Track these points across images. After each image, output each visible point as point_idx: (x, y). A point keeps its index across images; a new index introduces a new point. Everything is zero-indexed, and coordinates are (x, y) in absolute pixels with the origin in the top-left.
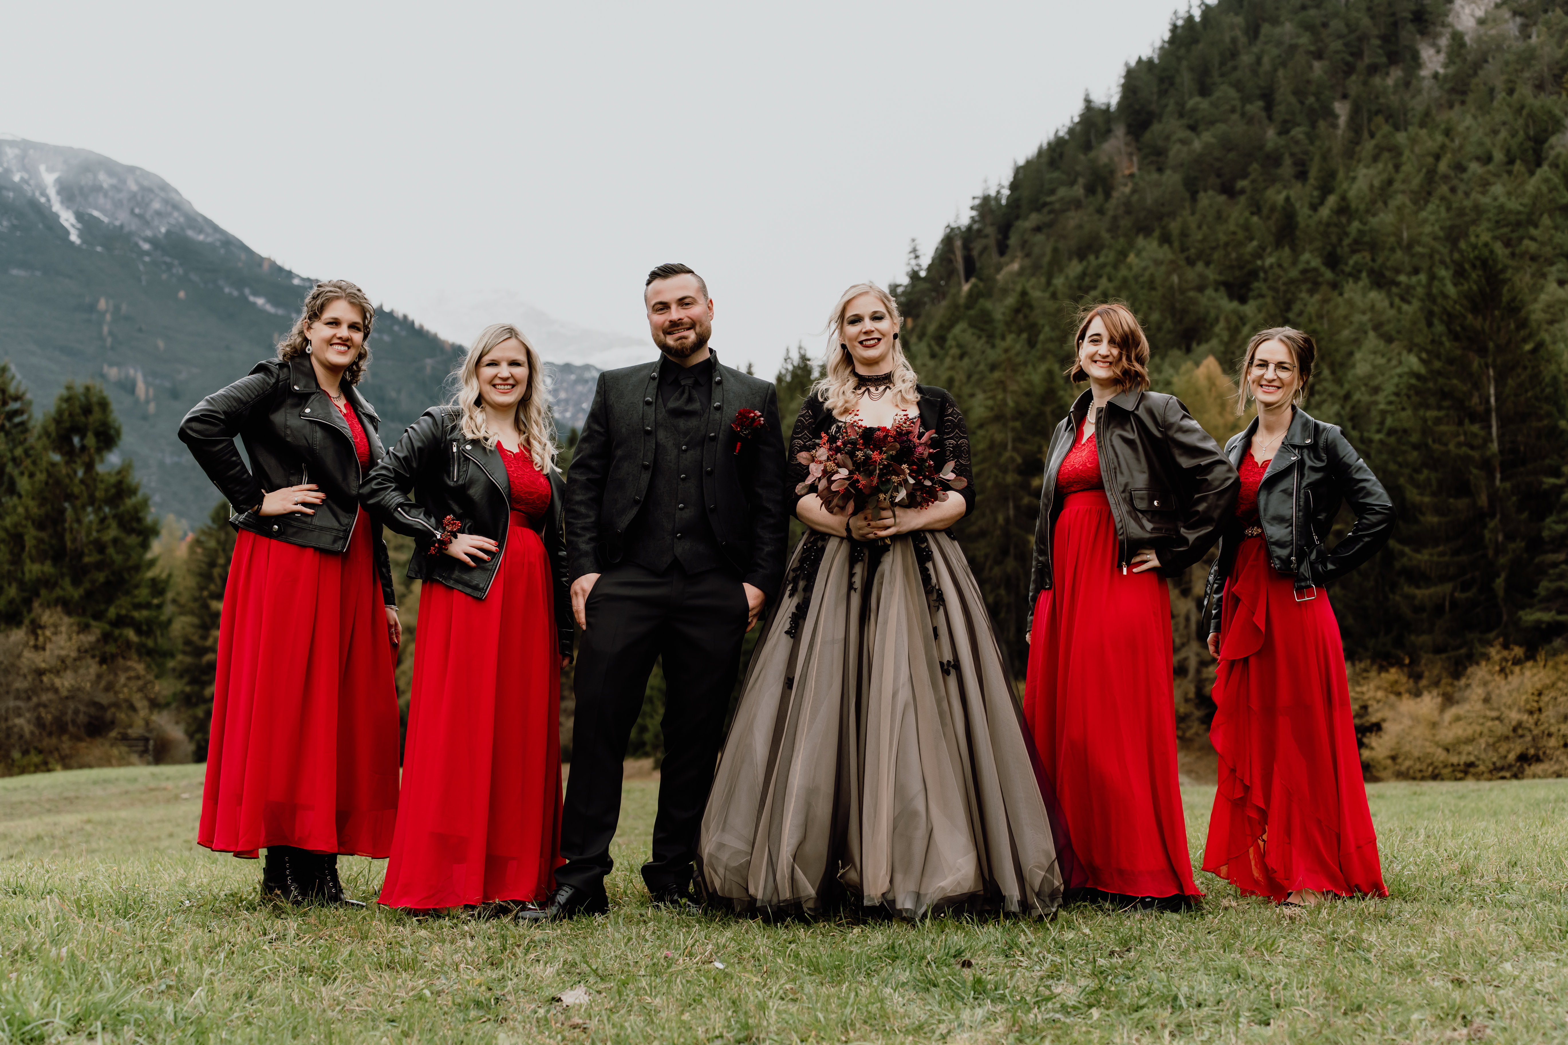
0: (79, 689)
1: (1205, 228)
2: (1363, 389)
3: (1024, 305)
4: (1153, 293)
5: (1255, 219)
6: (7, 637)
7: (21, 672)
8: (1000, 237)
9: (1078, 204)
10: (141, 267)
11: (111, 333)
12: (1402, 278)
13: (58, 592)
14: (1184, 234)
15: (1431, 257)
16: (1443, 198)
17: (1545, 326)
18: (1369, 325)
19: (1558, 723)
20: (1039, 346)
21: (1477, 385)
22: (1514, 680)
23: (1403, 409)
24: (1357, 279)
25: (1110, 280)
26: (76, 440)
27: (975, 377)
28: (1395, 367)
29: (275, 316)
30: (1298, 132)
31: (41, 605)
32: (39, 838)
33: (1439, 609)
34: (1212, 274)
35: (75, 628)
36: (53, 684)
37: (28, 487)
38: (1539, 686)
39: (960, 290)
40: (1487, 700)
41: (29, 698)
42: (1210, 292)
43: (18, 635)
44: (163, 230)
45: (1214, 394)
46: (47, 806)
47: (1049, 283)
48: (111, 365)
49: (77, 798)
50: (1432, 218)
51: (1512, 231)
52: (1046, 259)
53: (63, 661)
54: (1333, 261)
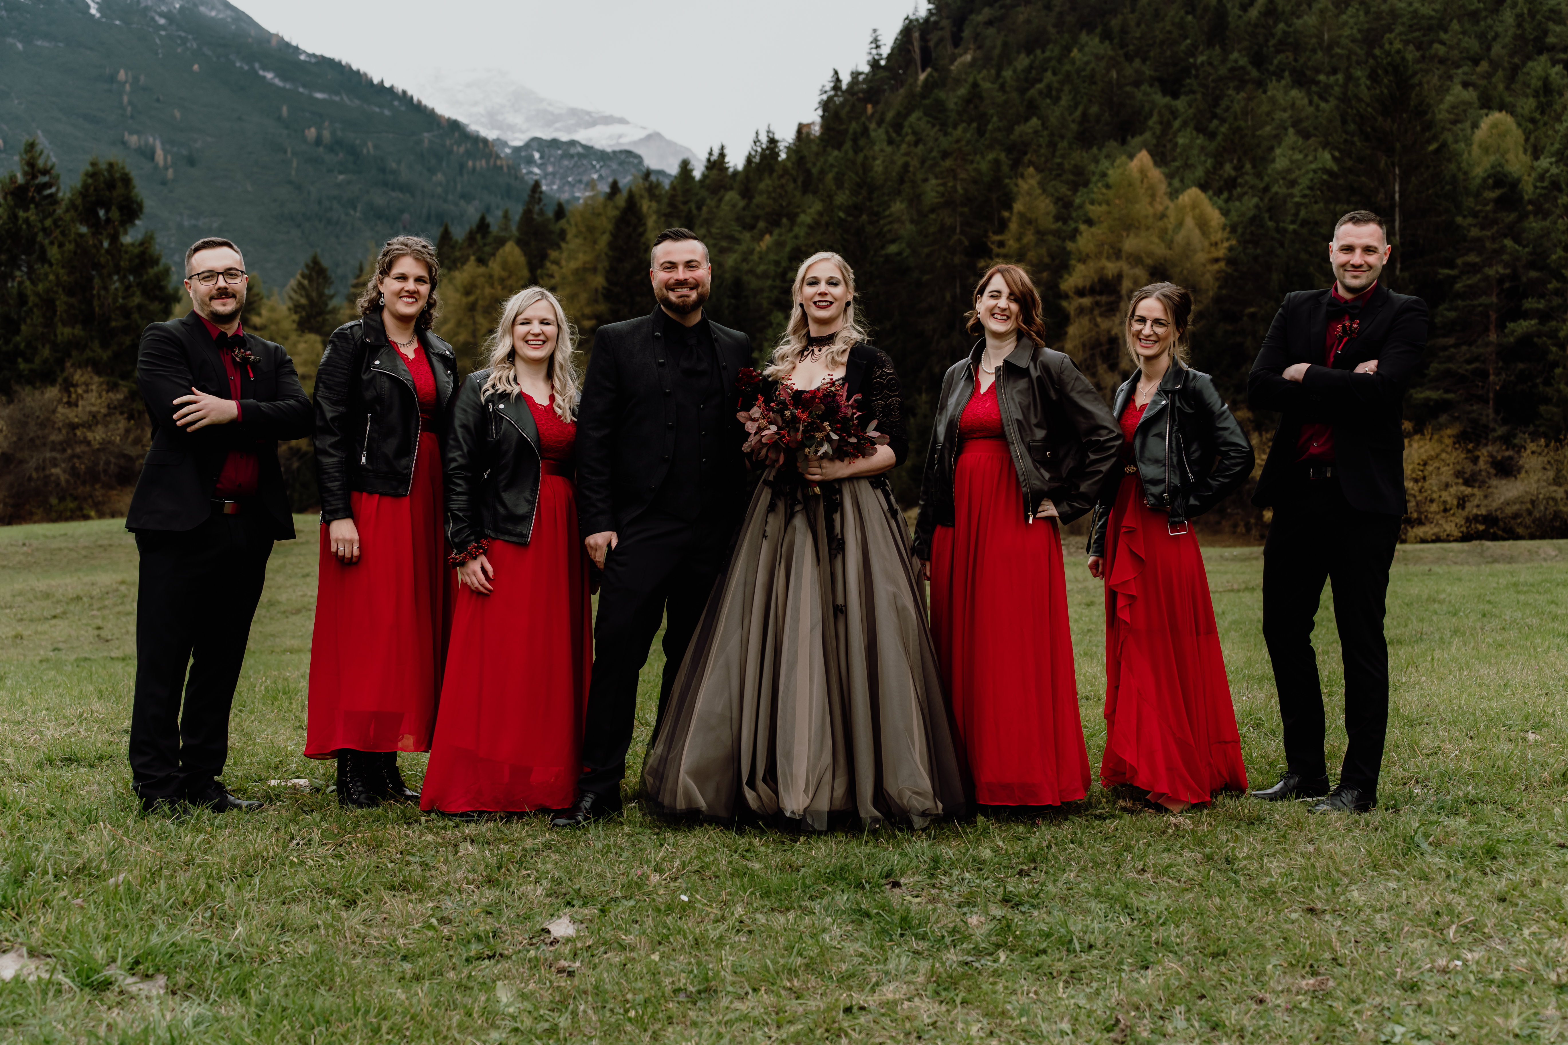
0: (109, 442)
1: (1143, 26)
2: (1281, 182)
3: (975, 95)
4: (1094, 87)
5: (1190, 18)
6: (42, 393)
7: (56, 426)
8: (955, 29)
10: (158, 41)
11: (130, 103)
12: (1322, 77)
13: (88, 354)
14: (1124, 30)
15: (1349, 58)
16: (1362, 3)
17: (1449, 126)
18: (1289, 123)
19: (1440, 490)
20: (987, 135)
21: (1384, 182)
23: (1316, 202)
24: (1280, 78)
25: (1055, 73)
26: (102, 213)
27: (929, 163)
28: (1311, 162)
29: (284, 89)
31: (73, 365)
32: (79, 598)
34: (1148, 70)
35: (104, 387)
36: (85, 438)
37: (59, 256)
38: (1424, 457)
39: (916, 79)
41: (64, 450)
42: (1145, 87)
43: (52, 393)
44: (177, 6)
45: (1145, 186)
46: (84, 553)
47: (998, 75)
48: (131, 133)
49: (111, 545)
50: (1352, 21)
51: (1424, 35)
52: (997, 52)
53: (94, 417)
54: (1259, 60)
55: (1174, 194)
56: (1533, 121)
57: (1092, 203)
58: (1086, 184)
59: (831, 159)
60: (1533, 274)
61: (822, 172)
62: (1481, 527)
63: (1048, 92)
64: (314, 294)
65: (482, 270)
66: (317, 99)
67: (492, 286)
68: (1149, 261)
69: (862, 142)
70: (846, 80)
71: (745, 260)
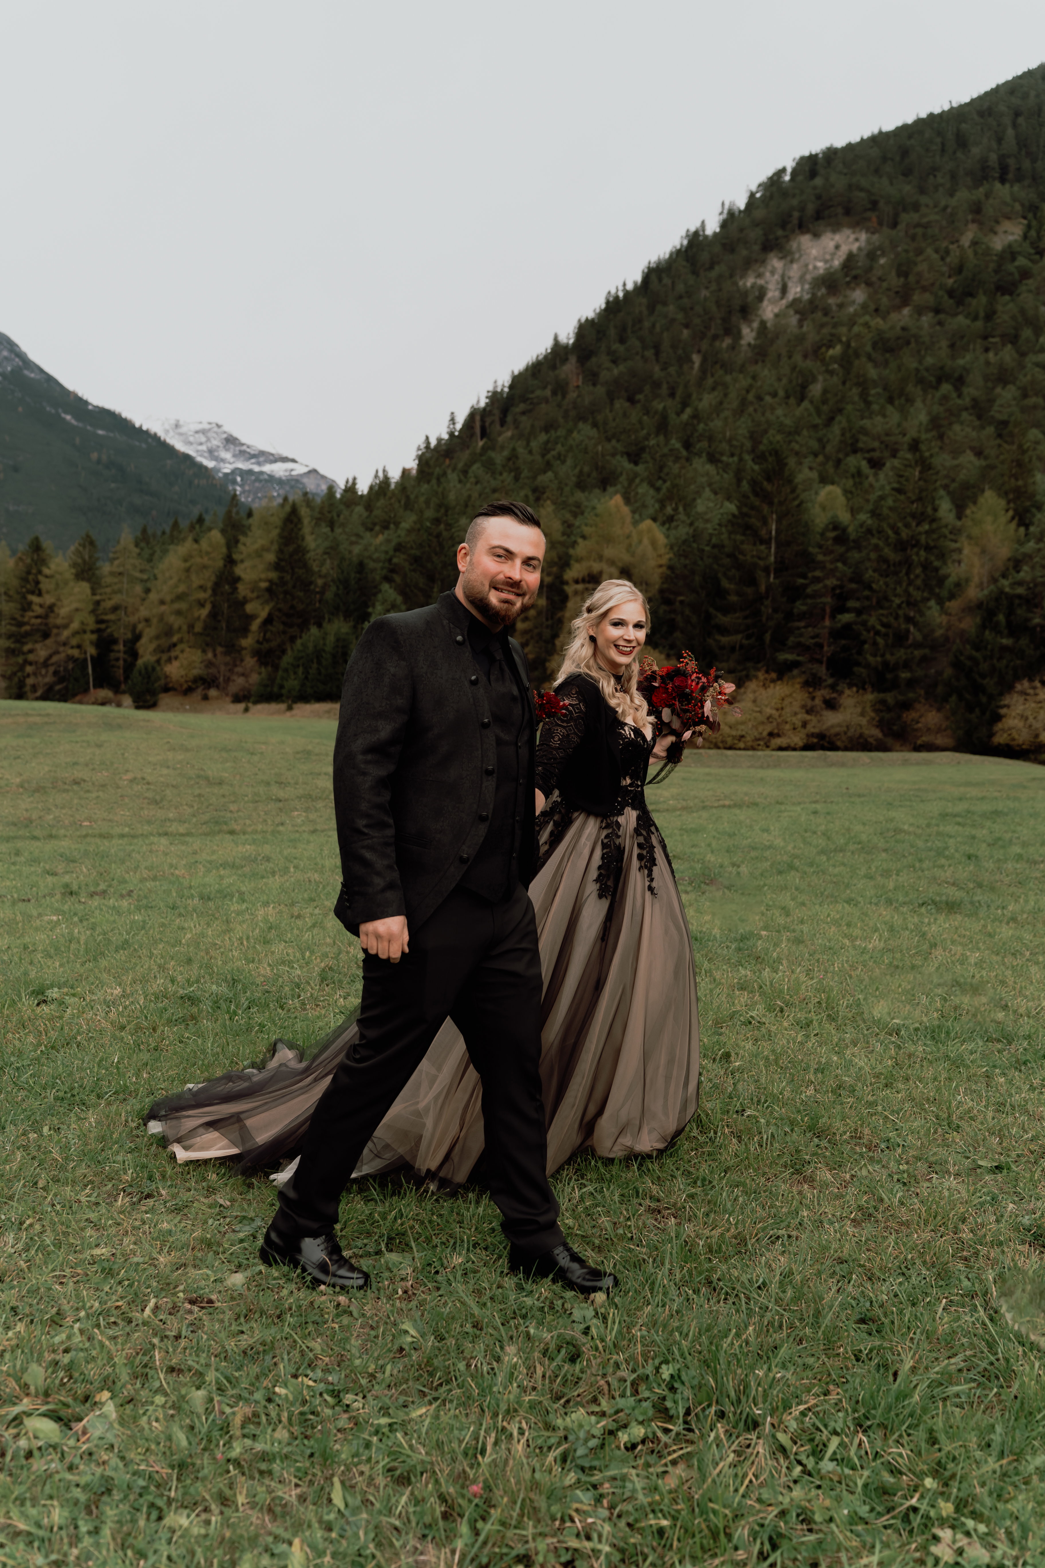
1: (617, 420)
3: (513, 456)
4: (587, 455)
5: (645, 418)
8: (502, 416)
9: (547, 401)
12: (724, 458)
14: (606, 423)
15: (742, 447)
16: (750, 415)
17: (803, 491)
18: (706, 484)
20: (521, 481)
21: (765, 522)
22: (770, 691)
23: (723, 533)
24: (700, 457)
25: (563, 446)
28: (720, 509)
29: (77, 426)
30: (672, 370)
33: (733, 649)
34: (620, 447)
38: (783, 695)
39: (477, 445)
40: (754, 701)
42: (618, 457)
44: (9, 369)
45: (619, 516)
47: (528, 445)
50: (744, 425)
51: (788, 437)
52: (527, 431)
54: (687, 445)
55: (635, 523)
56: (851, 492)
57: (586, 525)
58: (582, 513)
59: (423, 490)
60: (854, 586)
61: (417, 497)
62: (815, 740)
63: (559, 457)
64: (87, 557)
65: (196, 546)
66: (99, 435)
67: (202, 557)
68: (620, 564)
69: (442, 480)
70: (433, 442)
71: (366, 549)
